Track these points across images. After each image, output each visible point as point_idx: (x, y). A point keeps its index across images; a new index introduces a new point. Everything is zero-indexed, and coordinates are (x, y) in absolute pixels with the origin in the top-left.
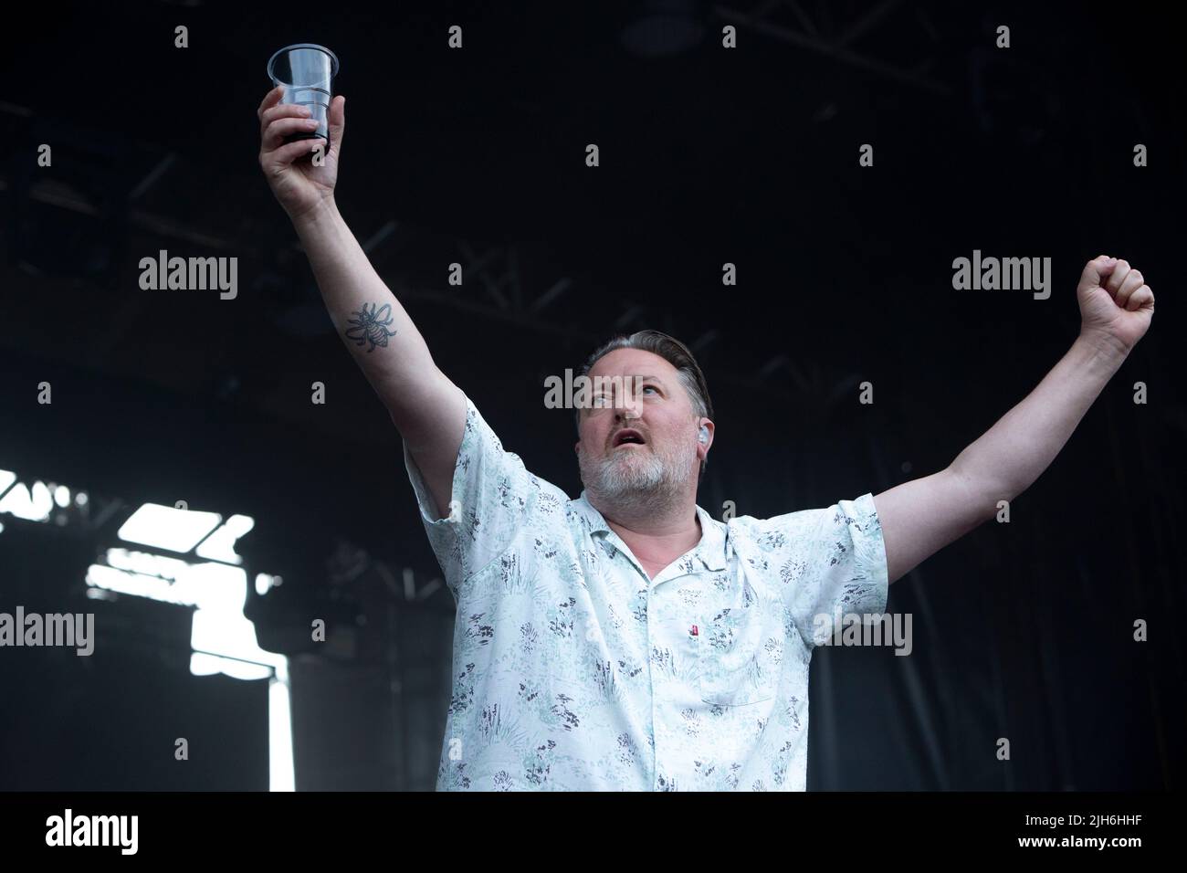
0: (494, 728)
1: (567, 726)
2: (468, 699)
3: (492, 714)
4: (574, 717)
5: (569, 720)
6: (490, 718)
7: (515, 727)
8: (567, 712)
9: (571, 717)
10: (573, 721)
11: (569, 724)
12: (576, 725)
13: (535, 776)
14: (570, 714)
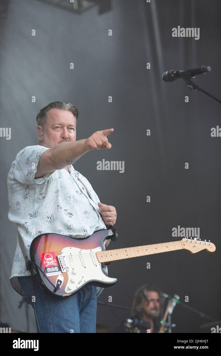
0: (53, 221)
1: (70, 217)
2: (37, 214)
3: (51, 217)
4: (71, 213)
5: (70, 215)
6: (51, 219)
7: (58, 217)
8: (68, 213)
9: (70, 214)
10: (71, 215)
11: (70, 216)
12: (73, 215)
13: (70, 228)
14: (69, 213)
